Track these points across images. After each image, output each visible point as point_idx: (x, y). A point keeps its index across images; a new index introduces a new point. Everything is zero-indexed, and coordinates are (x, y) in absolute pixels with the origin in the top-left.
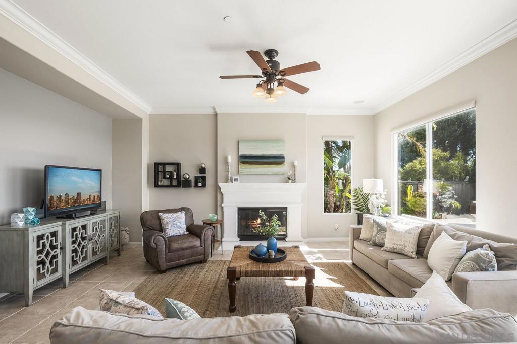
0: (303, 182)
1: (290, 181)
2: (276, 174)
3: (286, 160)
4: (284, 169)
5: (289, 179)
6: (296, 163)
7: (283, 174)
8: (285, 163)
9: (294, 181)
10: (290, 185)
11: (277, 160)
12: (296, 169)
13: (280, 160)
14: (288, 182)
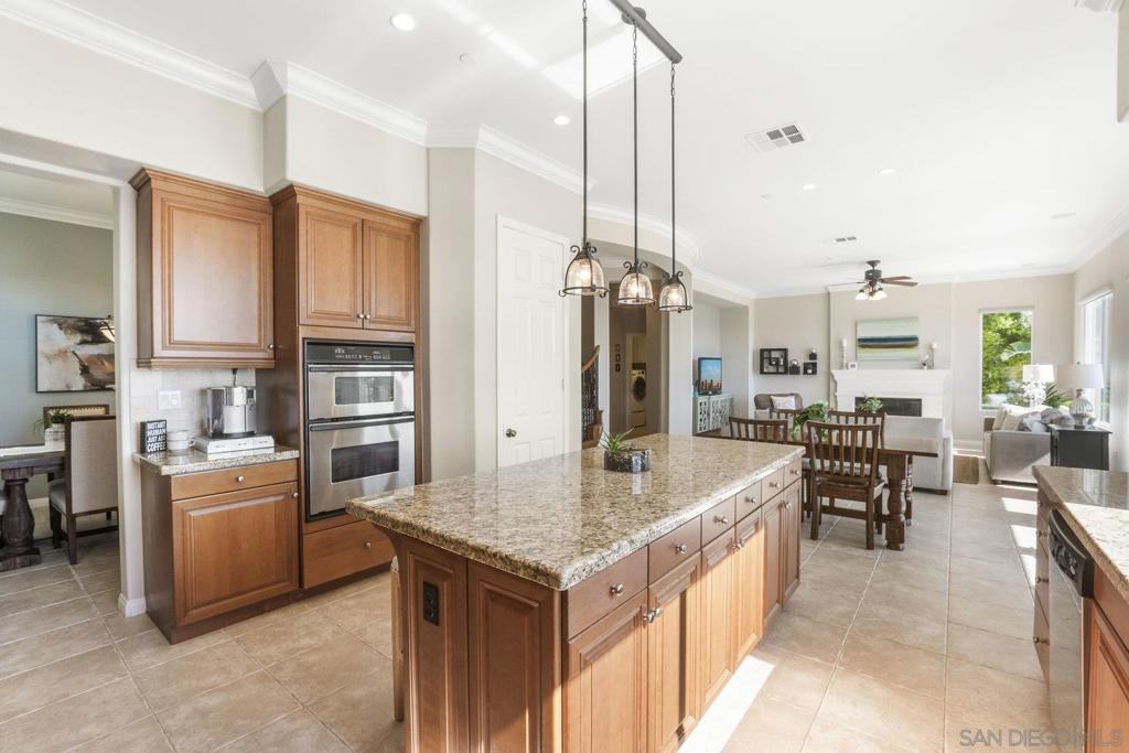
0: (941, 369)
1: (926, 367)
2: (908, 359)
3: (920, 341)
4: (917, 352)
5: (924, 365)
6: (935, 346)
7: (916, 359)
8: (919, 346)
9: (930, 367)
10: (925, 371)
11: (909, 342)
12: (935, 353)
13: (912, 343)
14: (922, 368)
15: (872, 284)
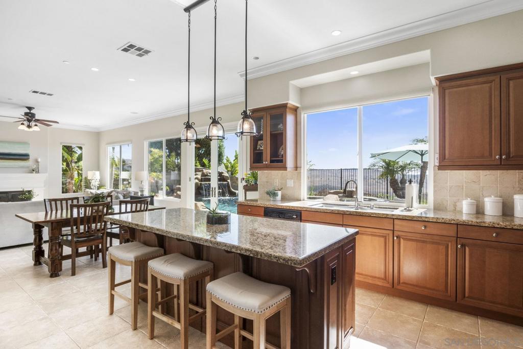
0: (44, 173)
1: (34, 172)
2: (22, 167)
3: (30, 157)
4: (30, 163)
5: (33, 171)
6: (39, 160)
7: (28, 167)
8: (30, 160)
9: (38, 172)
10: (34, 175)
11: (24, 157)
12: (40, 164)
13: (26, 157)
14: (32, 173)
15: (29, 121)
